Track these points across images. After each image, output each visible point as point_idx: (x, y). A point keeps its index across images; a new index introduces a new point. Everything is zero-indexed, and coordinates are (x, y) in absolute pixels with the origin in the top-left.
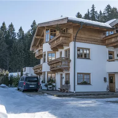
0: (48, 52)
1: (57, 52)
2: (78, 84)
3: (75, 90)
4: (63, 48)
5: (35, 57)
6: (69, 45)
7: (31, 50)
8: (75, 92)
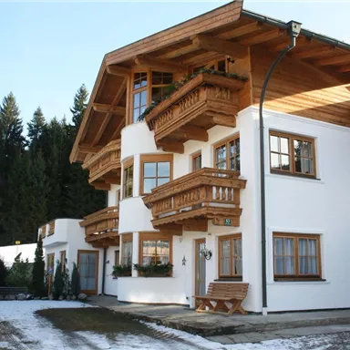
0: (142, 156)
1: (177, 157)
2: (277, 278)
3: (265, 305)
4: (205, 139)
5: (90, 181)
6: (234, 121)
7: (73, 159)
8: (265, 313)
